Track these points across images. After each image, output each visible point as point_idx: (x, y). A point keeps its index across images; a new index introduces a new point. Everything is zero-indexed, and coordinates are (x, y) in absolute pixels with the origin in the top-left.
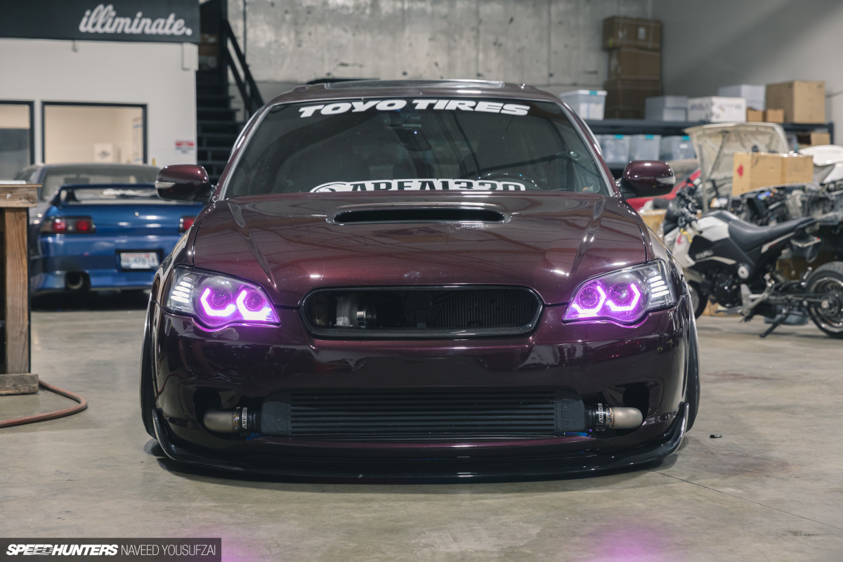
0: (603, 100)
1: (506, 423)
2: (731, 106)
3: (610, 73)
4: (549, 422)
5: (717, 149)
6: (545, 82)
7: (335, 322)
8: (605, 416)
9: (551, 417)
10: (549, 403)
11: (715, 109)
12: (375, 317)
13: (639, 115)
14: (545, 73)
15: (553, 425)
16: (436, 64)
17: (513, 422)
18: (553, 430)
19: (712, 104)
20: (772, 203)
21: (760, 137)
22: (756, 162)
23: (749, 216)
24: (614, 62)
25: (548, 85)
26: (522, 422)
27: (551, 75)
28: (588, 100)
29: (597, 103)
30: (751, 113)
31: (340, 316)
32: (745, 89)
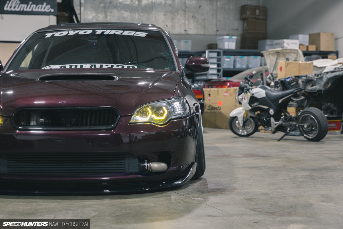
0: (235, 40)
1: (103, 169)
2: (292, 43)
3: (243, 30)
4: (122, 169)
5: (275, 60)
6: (215, 34)
7: (30, 124)
8: (148, 166)
9: (123, 166)
10: (122, 160)
11: (285, 45)
12: (50, 121)
13: (256, 48)
14: (215, 30)
15: (124, 170)
16: (167, 26)
17: (107, 168)
18: (124, 172)
19: (284, 42)
20: (292, 83)
22: (287, 65)
23: (282, 89)
24: (245, 25)
26: (110, 169)
27: (217, 31)
28: (228, 41)
29: (233, 42)
31: (32, 121)
32: (301, 36)
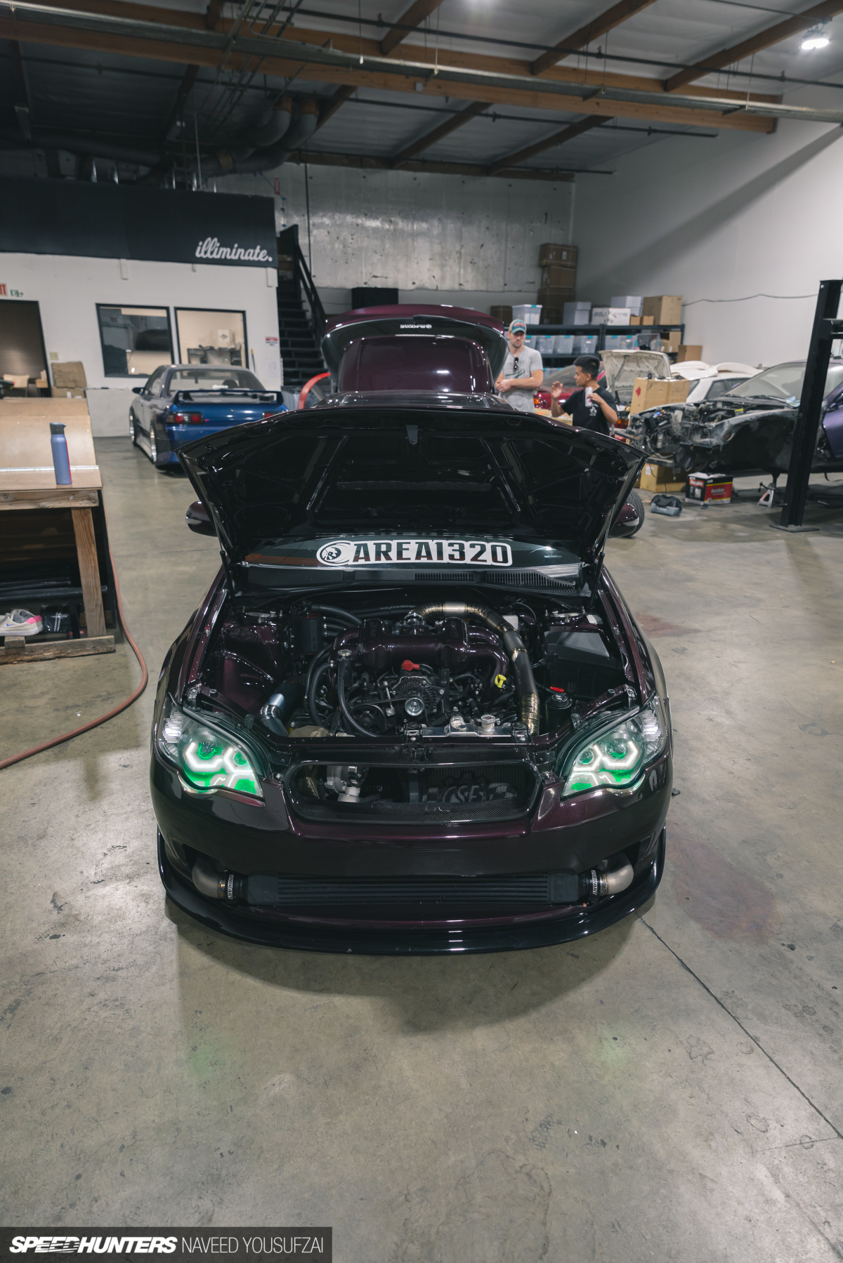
0: (540, 311)
1: (498, 894)
2: (621, 314)
3: (542, 283)
4: (542, 894)
5: (620, 366)
6: (501, 290)
7: (326, 781)
8: (599, 884)
9: (544, 889)
10: (543, 877)
11: (610, 316)
13: (560, 318)
14: (502, 284)
15: (546, 897)
16: (434, 277)
17: (506, 894)
18: (545, 901)
19: (609, 313)
20: (662, 421)
21: (651, 361)
22: (650, 386)
23: (645, 430)
24: (546, 276)
25: (503, 292)
26: (515, 894)
27: (505, 285)
28: (530, 311)
29: (536, 313)
30: (633, 318)
31: (330, 776)
32: (629, 299)
